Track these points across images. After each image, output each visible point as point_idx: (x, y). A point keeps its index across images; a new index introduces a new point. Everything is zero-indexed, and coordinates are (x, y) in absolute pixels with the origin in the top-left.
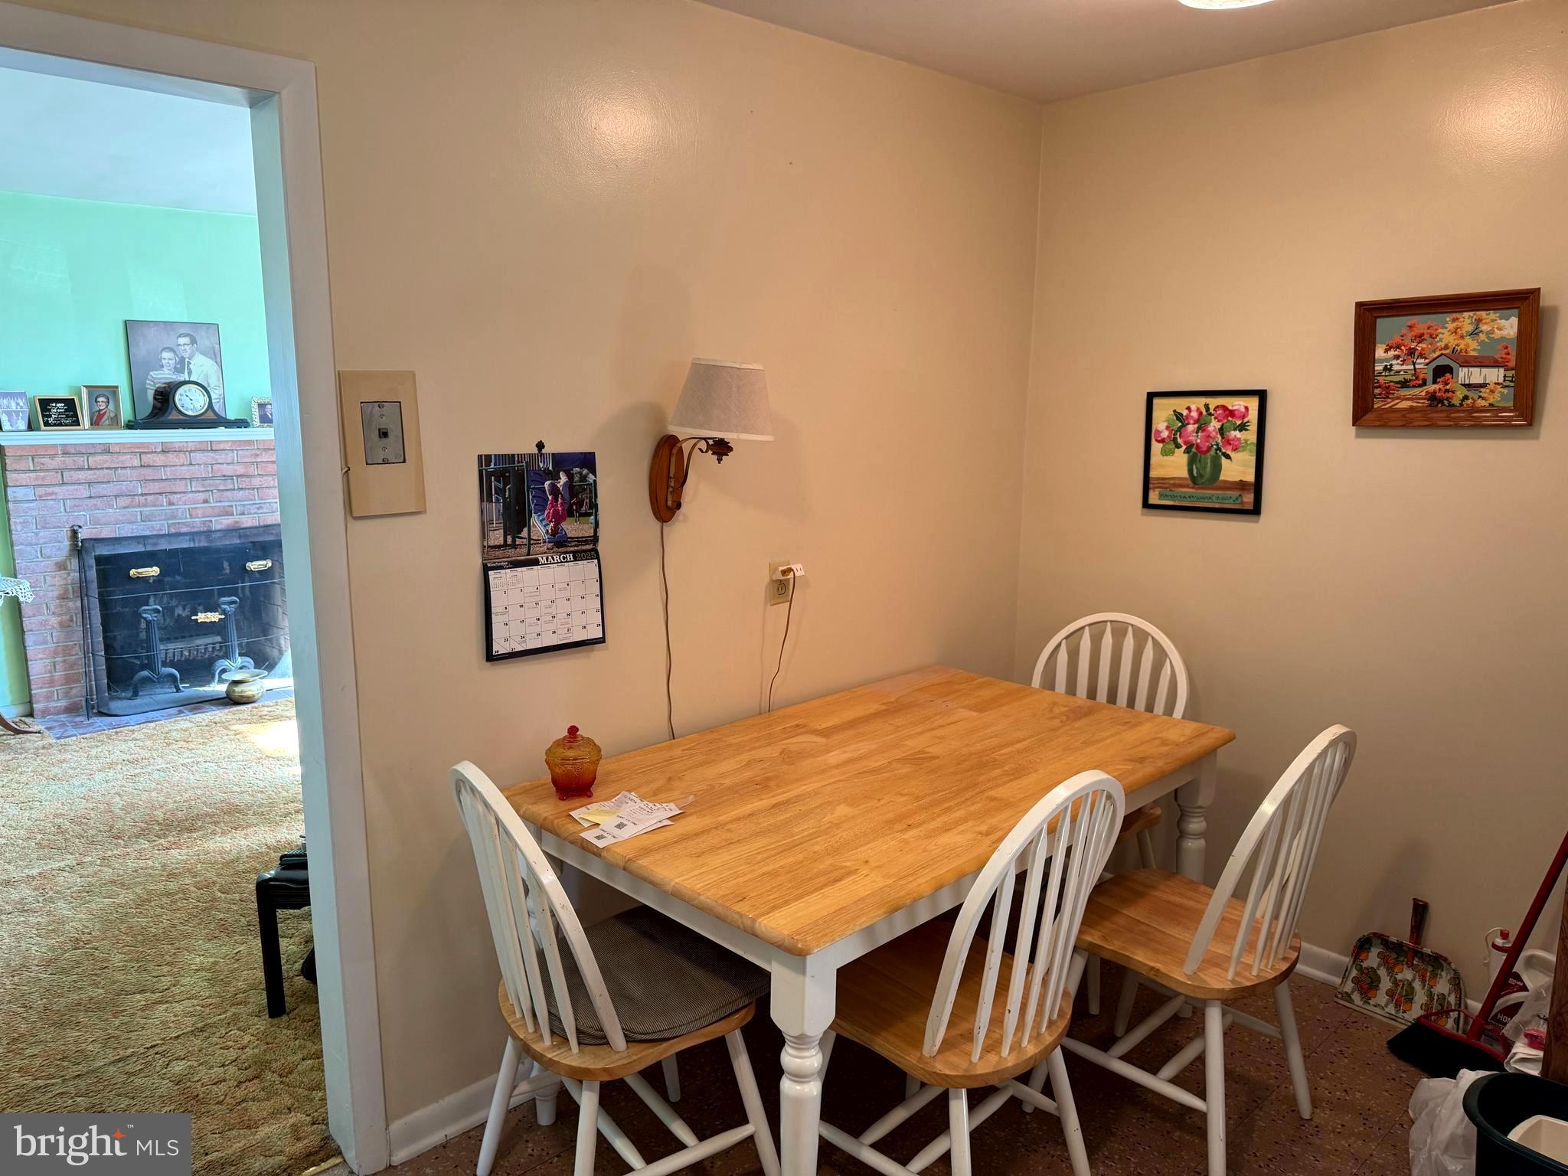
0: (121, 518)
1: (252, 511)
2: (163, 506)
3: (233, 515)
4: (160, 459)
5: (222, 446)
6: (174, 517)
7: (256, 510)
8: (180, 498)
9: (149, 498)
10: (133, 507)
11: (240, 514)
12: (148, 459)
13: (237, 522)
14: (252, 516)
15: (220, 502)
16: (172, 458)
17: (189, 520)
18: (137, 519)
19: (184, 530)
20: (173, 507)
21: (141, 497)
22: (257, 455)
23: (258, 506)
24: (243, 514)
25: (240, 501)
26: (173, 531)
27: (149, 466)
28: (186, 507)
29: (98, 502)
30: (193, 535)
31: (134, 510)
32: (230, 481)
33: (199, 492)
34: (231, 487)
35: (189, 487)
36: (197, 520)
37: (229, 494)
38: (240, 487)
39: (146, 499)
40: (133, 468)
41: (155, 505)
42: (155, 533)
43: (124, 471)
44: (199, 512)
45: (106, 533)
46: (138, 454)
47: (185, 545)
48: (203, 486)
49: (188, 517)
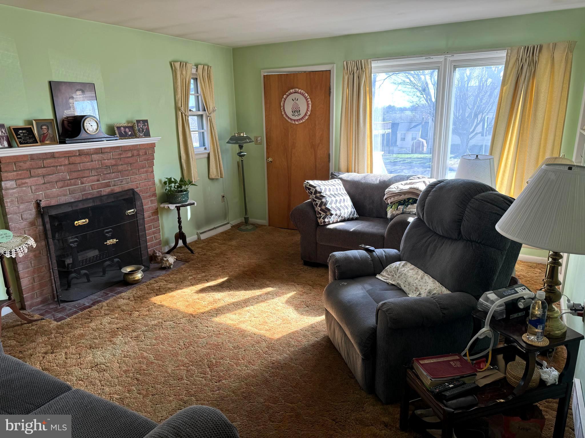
0: (60, 193)
1: (119, 184)
2: (78, 185)
3: (111, 186)
4: (78, 160)
5: (106, 150)
6: (85, 191)
7: (120, 183)
8: (86, 180)
9: (72, 181)
10: (65, 187)
11: (114, 186)
12: (72, 159)
13: (112, 190)
14: (119, 186)
15: (105, 180)
16: (84, 159)
17: (91, 191)
18: (67, 193)
19: (90, 197)
20: (83, 185)
21: (68, 181)
22: (121, 154)
23: (120, 181)
24: (115, 185)
25: (113, 179)
26: (84, 198)
27: (73, 164)
28: (90, 184)
29: (48, 185)
30: (93, 199)
31: (65, 188)
32: (109, 169)
33: (95, 176)
34: (109, 172)
35: (91, 174)
36: (95, 191)
37: (108, 175)
38: (113, 171)
39: (71, 182)
40: (65, 165)
41: (75, 185)
42: (76, 200)
43: (61, 167)
44: (96, 187)
45: (53, 202)
46: (67, 157)
47: (91, 205)
48: (97, 172)
49: (91, 189)
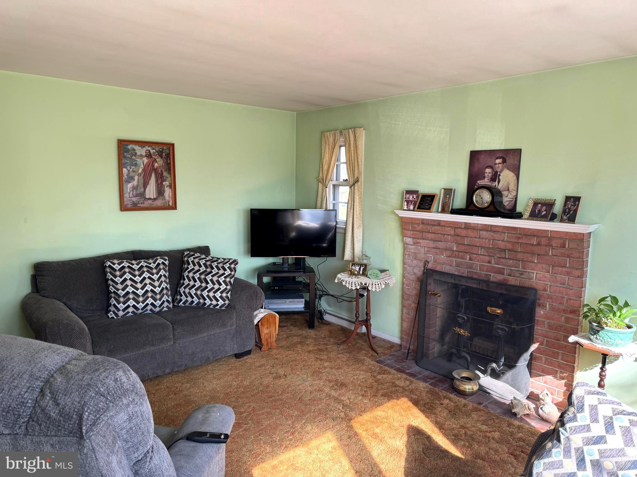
0: (446, 262)
1: (516, 275)
2: (466, 260)
3: (504, 274)
4: (463, 232)
5: (497, 229)
6: (471, 268)
7: (518, 275)
8: (476, 257)
9: (461, 254)
10: (452, 257)
11: (508, 275)
12: (458, 231)
13: (505, 280)
14: (516, 278)
15: (498, 264)
16: (471, 233)
17: (479, 272)
18: (453, 264)
19: (475, 276)
20: (472, 262)
21: (457, 253)
22: (519, 238)
23: (521, 272)
24: (510, 275)
25: (509, 266)
26: (469, 276)
27: (458, 235)
28: (479, 263)
29: (437, 251)
30: (479, 281)
31: (452, 259)
32: (504, 252)
33: (485, 255)
34: (504, 256)
35: (480, 252)
36: (483, 272)
37: (503, 260)
38: (510, 257)
39: (459, 254)
40: (451, 235)
41: (462, 258)
42: (460, 274)
43: (448, 236)
44: (485, 268)
45: (439, 268)
46: (454, 228)
47: (474, 286)
48: (487, 252)
49: (478, 269)
